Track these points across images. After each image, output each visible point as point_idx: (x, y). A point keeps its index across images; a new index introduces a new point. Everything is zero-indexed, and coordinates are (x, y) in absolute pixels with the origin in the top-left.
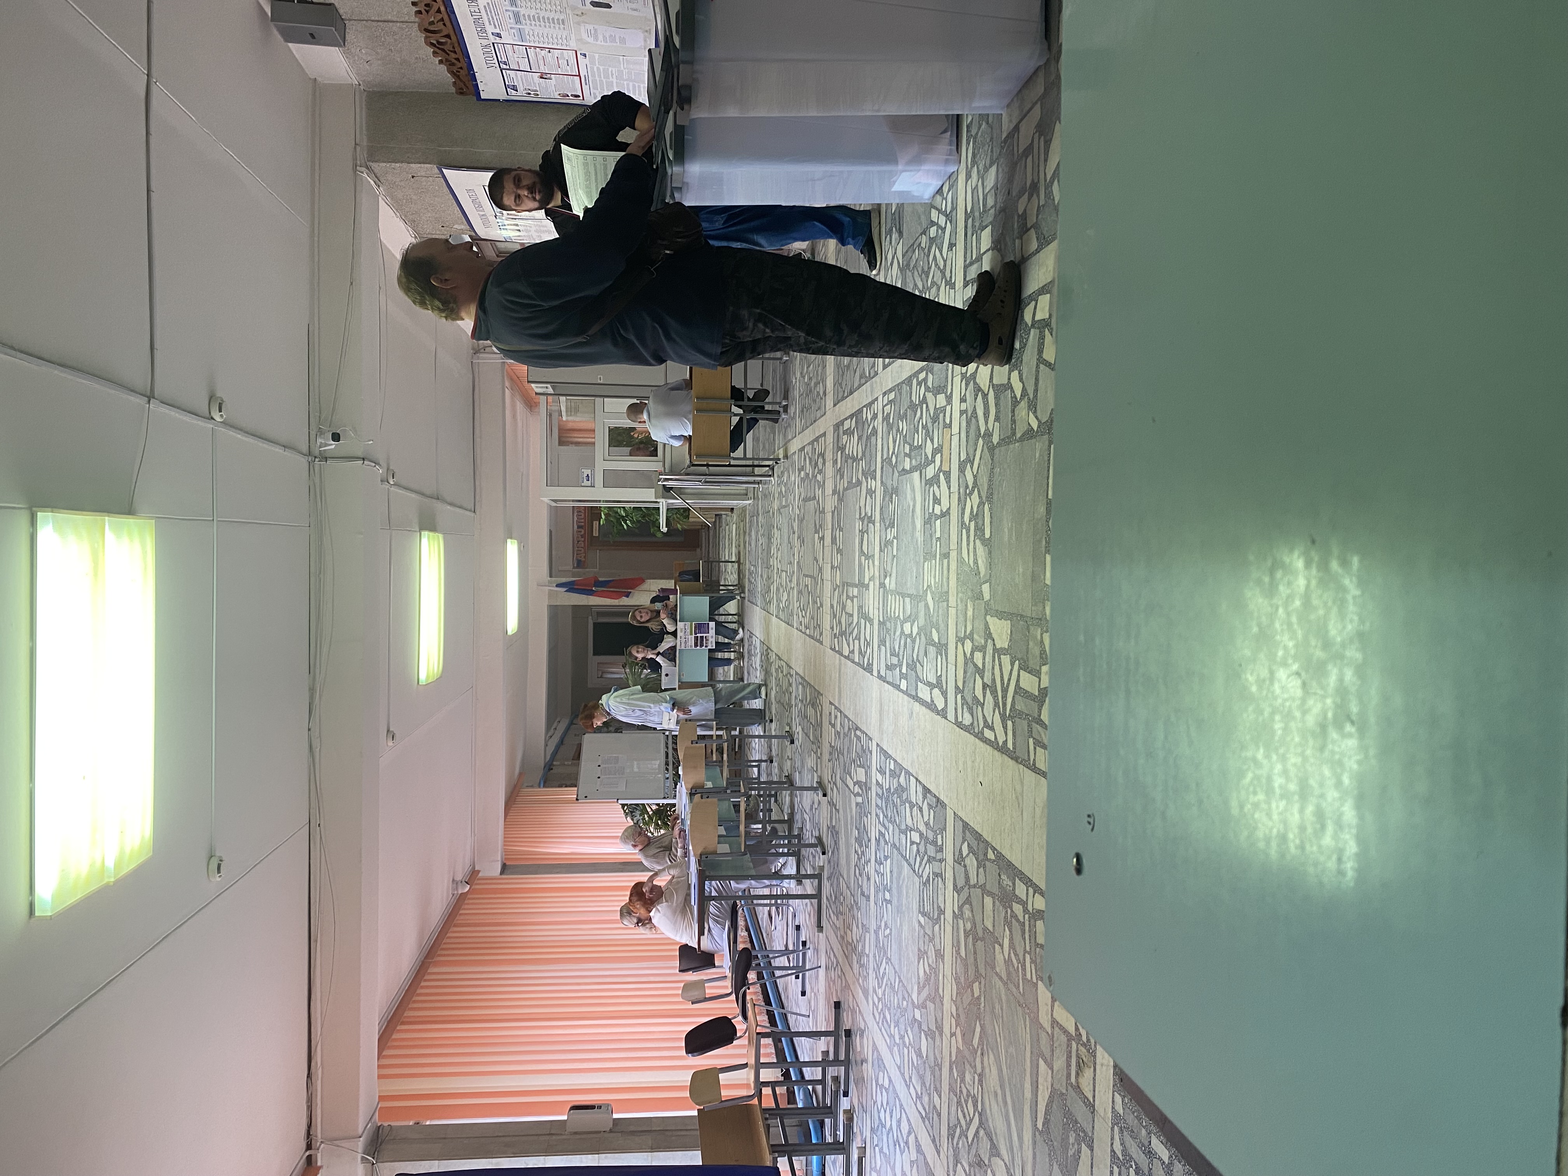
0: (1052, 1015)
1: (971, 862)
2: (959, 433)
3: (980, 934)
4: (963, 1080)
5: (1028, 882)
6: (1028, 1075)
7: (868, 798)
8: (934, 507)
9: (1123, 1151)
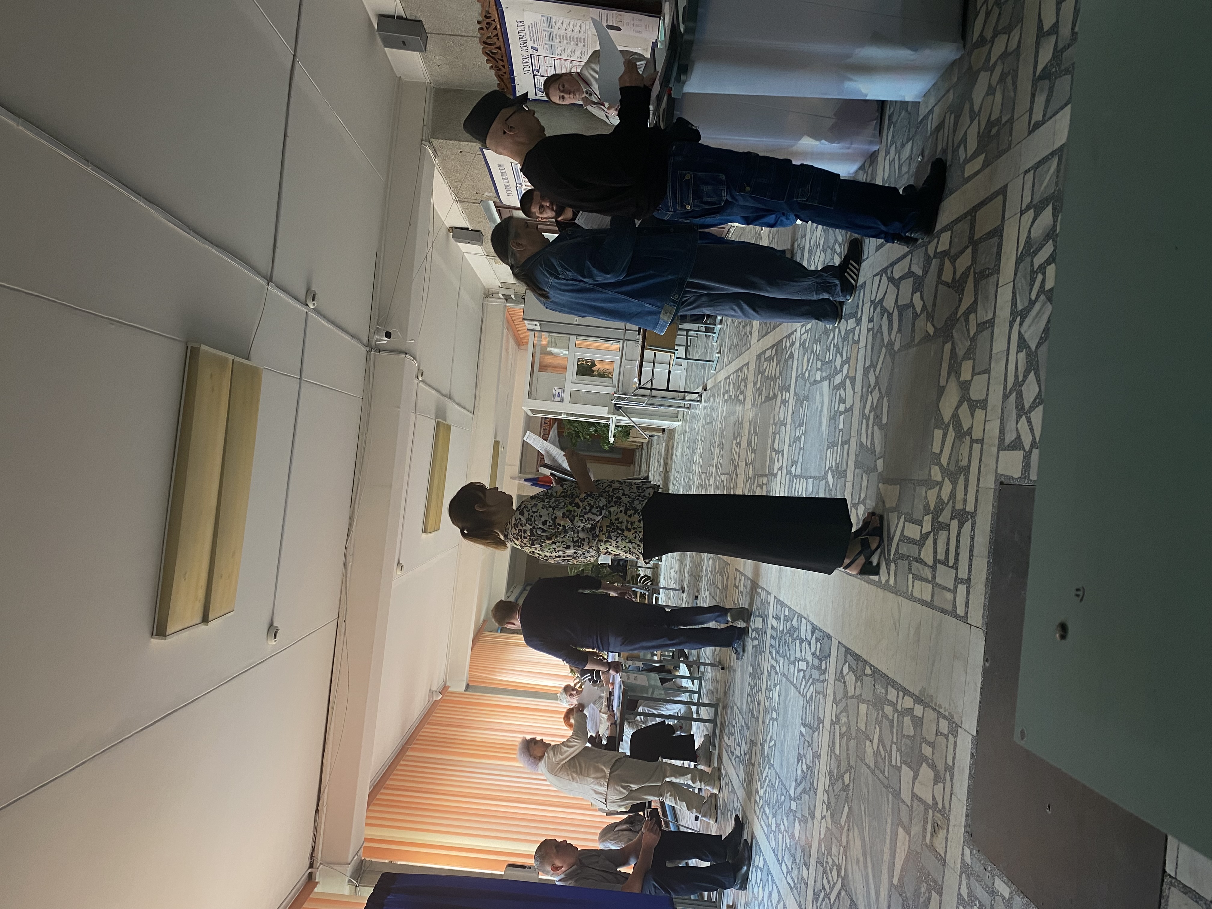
0: (912, 791)
1: (850, 678)
2: (866, 346)
3: (854, 734)
4: (829, 853)
5: (899, 687)
6: (888, 841)
7: (763, 641)
8: (839, 405)
9: (968, 893)
